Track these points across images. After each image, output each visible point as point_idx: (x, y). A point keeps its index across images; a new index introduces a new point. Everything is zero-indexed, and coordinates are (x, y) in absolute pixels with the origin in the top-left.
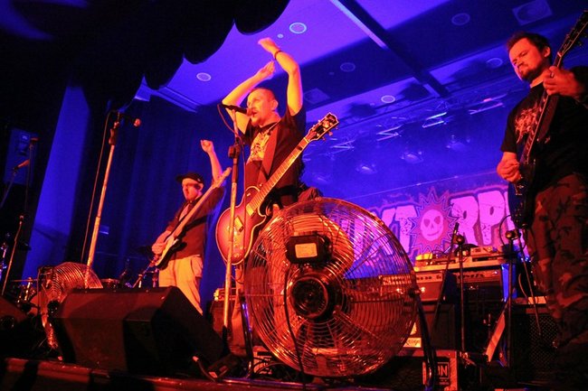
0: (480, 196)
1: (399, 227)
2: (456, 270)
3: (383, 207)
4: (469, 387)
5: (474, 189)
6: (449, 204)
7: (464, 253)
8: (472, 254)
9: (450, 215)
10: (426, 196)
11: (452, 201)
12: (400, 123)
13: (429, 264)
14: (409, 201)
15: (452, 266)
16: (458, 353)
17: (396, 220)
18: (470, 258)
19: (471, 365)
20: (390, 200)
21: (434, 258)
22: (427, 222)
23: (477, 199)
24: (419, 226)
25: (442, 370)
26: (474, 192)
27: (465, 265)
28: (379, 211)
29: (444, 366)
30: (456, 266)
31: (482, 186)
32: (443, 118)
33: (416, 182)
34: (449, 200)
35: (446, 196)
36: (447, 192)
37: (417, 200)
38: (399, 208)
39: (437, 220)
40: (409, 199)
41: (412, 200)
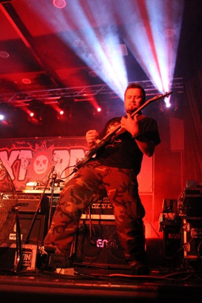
0: (72, 151)
1: (20, 163)
2: (49, 195)
3: (12, 149)
4: (42, 267)
5: (69, 147)
6: (53, 153)
7: (56, 185)
8: (60, 185)
9: (53, 160)
10: (40, 146)
11: (55, 152)
12: (32, 98)
13: (34, 189)
14: (29, 148)
15: (47, 192)
16: (38, 247)
17: (19, 158)
18: (59, 188)
19: (45, 254)
20: (17, 145)
21: (37, 185)
22: (38, 162)
23: (70, 153)
24: (33, 164)
25: (26, 257)
26: (69, 148)
27: (55, 192)
28: (9, 151)
29: (28, 254)
30: (50, 192)
31: (74, 145)
32: (58, 100)
33: (35, 137)
34: (53, 151)
35: (51, 148)
36: (53, 146)
37: (34, 148)
38: (22, 151)
39: (44, 162)
40: (29, 146)
41: (31, 147)
